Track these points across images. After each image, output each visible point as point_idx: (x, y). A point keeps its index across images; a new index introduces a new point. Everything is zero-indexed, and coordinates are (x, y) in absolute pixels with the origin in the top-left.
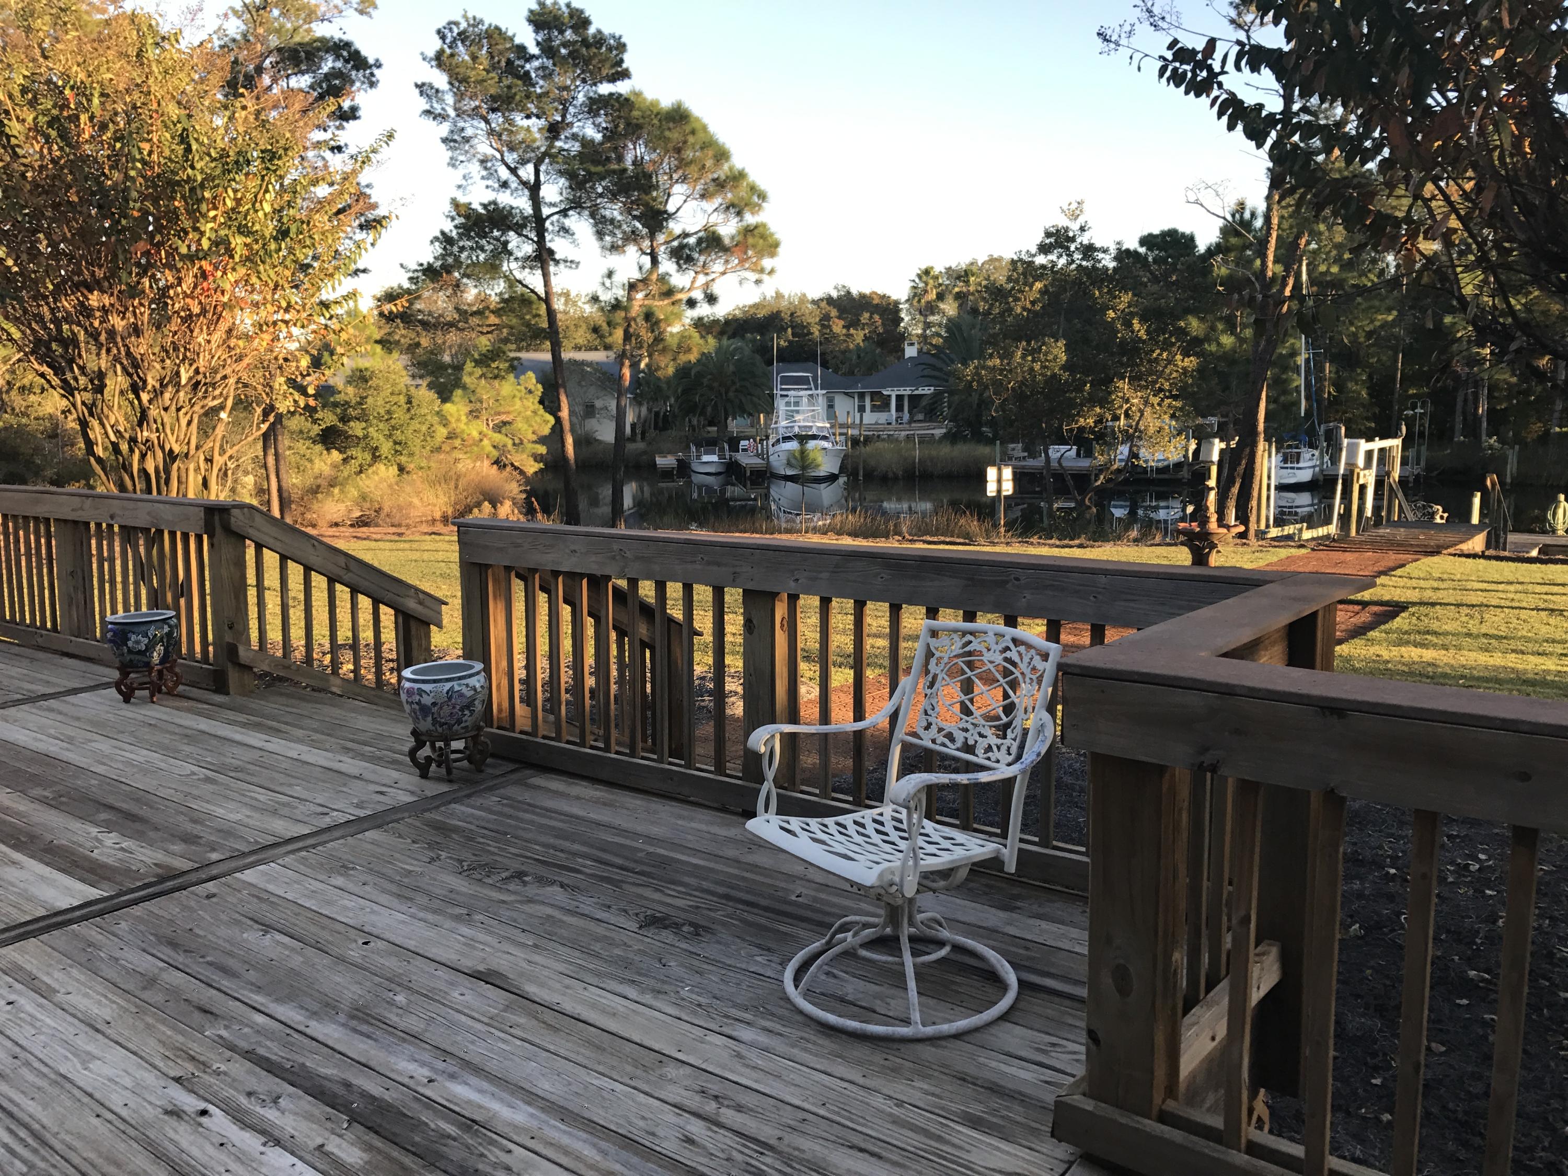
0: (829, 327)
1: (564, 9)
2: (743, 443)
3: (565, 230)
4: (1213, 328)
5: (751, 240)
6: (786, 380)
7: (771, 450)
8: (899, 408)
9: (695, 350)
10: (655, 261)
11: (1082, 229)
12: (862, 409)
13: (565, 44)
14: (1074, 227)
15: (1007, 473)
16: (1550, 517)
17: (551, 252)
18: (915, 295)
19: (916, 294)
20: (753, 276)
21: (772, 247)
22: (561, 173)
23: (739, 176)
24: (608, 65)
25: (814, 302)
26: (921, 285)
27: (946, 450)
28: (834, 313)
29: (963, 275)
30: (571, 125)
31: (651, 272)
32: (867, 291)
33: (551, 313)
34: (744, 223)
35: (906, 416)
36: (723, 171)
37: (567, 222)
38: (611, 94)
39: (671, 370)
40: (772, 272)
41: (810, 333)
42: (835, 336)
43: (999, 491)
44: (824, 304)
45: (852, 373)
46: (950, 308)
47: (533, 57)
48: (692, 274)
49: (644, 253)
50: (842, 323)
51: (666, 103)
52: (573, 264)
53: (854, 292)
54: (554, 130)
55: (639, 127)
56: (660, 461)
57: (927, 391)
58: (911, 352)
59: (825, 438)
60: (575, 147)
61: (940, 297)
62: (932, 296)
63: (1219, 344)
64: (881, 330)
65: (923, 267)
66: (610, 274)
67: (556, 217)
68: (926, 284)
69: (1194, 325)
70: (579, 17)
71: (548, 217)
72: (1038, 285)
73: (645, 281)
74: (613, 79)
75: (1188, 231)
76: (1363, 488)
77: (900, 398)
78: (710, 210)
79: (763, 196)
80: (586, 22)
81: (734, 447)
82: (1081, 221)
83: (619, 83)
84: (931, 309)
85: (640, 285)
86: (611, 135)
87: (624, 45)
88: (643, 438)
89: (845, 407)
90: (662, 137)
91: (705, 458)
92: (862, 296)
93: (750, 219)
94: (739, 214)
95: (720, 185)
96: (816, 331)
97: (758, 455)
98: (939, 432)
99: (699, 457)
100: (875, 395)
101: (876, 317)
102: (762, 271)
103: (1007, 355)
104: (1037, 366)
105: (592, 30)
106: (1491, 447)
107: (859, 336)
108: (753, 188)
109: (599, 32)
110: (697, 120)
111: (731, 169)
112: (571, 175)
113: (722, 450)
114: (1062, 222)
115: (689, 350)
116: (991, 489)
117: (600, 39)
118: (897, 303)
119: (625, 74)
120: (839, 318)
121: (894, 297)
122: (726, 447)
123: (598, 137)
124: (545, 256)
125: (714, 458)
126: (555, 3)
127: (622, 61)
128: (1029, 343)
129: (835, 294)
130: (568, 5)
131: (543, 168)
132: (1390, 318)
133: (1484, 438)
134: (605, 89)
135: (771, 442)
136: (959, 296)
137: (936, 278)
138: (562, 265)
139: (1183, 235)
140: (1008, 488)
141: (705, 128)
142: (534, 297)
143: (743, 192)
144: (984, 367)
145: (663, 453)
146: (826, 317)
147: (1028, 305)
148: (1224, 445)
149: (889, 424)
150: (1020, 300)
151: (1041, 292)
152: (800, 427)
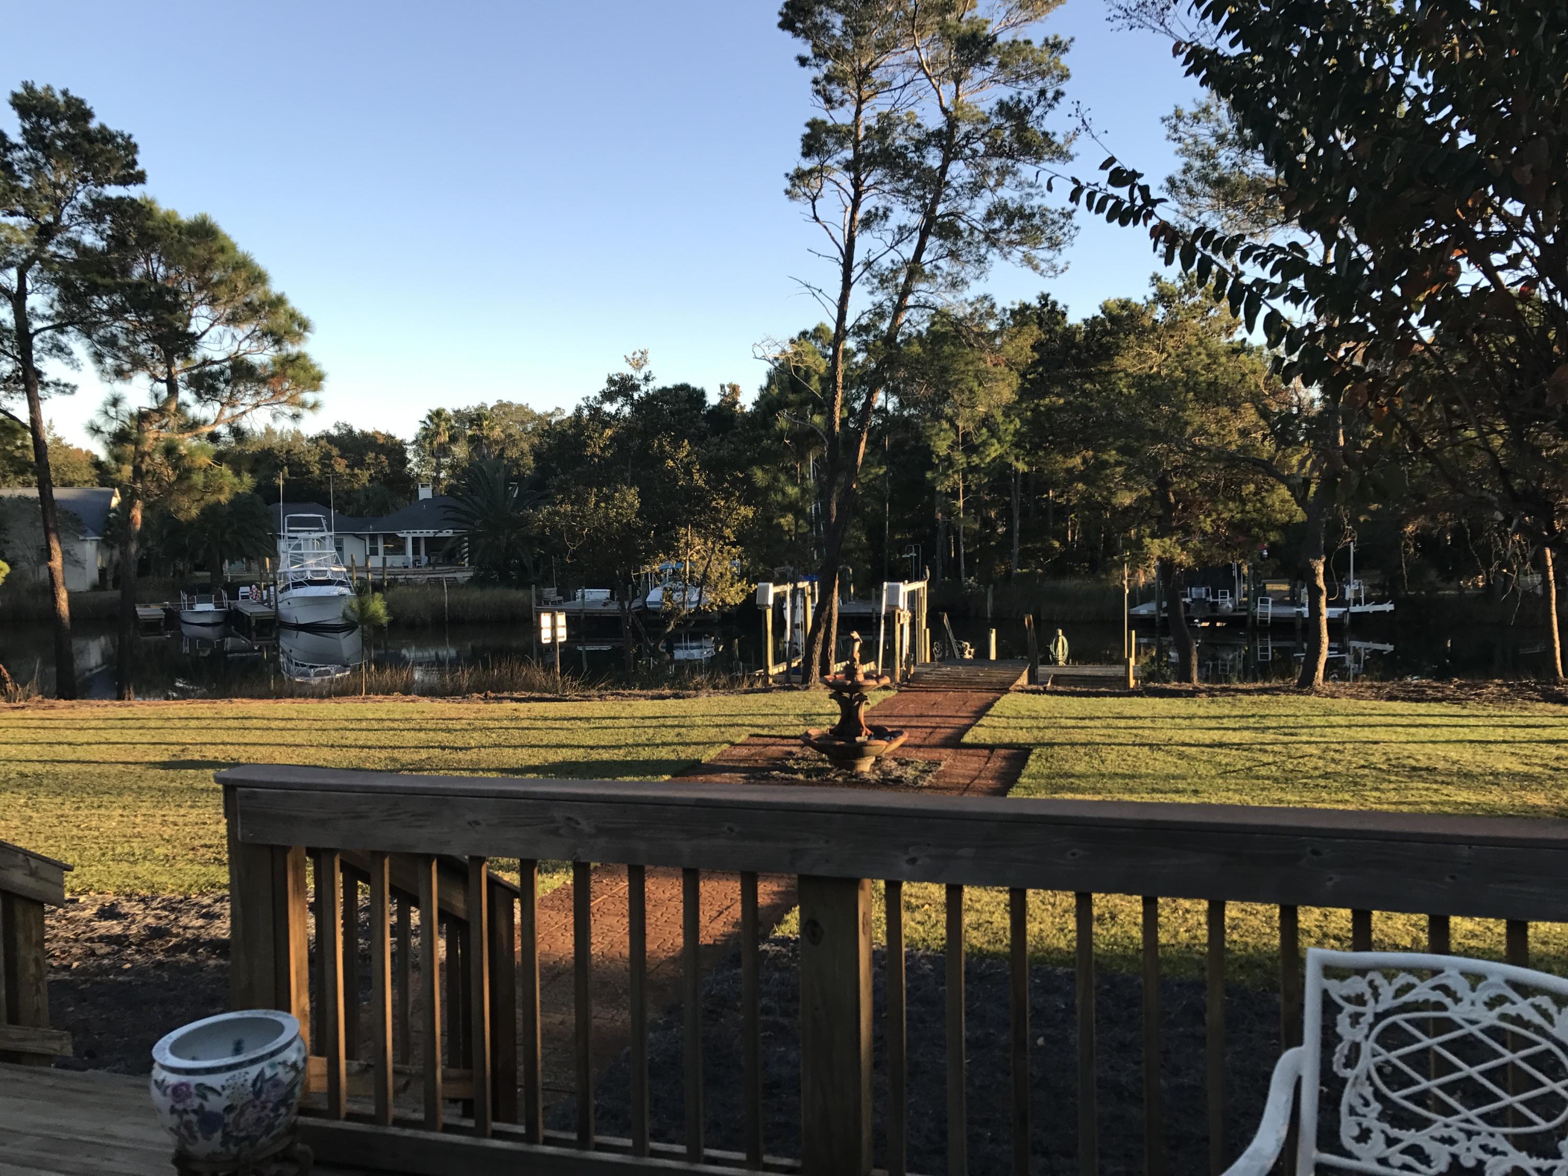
0: (331, 466)
1: (59, 96)
2: (242, 589)
3: (60, 349)
4: (776, 479)
5: (290, 372)
6: (293, 522)
7: (280, 597)
8: (416, 551)
9: (227, 489)
10: (173, 389)
11: (647, 379)
12: (374, 552)
13: (61, 136)
14: (640, 375)
15: (561, 619)
16: (1052, 649)
17: (39, 374)
18: (425, 438)
19: (427, 436)
20: (289, 410)
21: (315, 380)
22: (57, 282)
23: (280, 301)
24: (118, 166)
25: (310, 440)
26: (432, 427)
27: (476, 595)
28: (335, 452)
29: (477, 418)
30: (67, 228)
31: (167, 401)
32: (369, 430)
33: (39, 444)
34: (284, 353)
35: (425, 559)
36: (255, 296)
37: (64, 339)
38: (121, 199)
39: (195, 512)
40: (315, 406)
41: (309, 472)
42: (338, 476)
43: (554, 638)
44: (323, 443)
45: (358, 514)
46: (460, 451)
47: (15, 146)
48: (217, 406)
49: (157, 380)
50: (344, 462)
51: (186, 214)
52: (68, 388)
53: (357, 430)
54: (45, 233)
55: (157, 239)
56: (141, 611)
57: (448, 533)
58: (425, 493)
59: (341, 583)
60: (69, 254)
61: (453, 439)
62: (444, 438)
63: (784, 494)
64: (388, 470)
65: (434, 409)
66: (115, 402)
67: (48, 333)
68: (438, 426)
69: (760, 476)
70: (79, 108)
71: (38, 332)
72: (609, 432)
73: (161, 411)
74: (124, 181)
75: (699, 387)
76: (902, 626)
77: (416, 541)
78: (240, 337)
79: (305, 325)
80: (88, 115)
81: (234, 595)
82: (645, 370)
83: (131, 187)
84: (444, 450)
85: (156, 416)
86: (118, 241)
87: (135, 146)
88: (115, 586)
89: (355, 549)
90: (183, 252)
91: (199, 607)
92: (364, 435)
93: (291, 349)
94: (278, 342)
95: (253, 310)
96: (316, 470)
97: (262, 602)
98: (463, 576)
99: (191, 606)
100: (387, 538)
101: (383, 458)
102: (303, 405)
103: (581, 501)
104: (612, 514)
105: (94, 125)
106: (970, 586)
107: (364, 476)
108: (292, 316)
109: (103, 128)
110: (226, 237)
111: (266, 293)
112: (65, 285)
113: (219, 597)
114: (628, 370)
115: (220, 490)
116: (546, 636)
117: (105, 136)
118: (402, 443)
119: (140, 178)
120: (341, 457)
121: (399, 438)
122: (225, 595)
123: (101, 244)
124: (32, 377)
125: (210, 607)
126: (49, 88)
127: (135, 162)
128: (600, 491)
129: (334, 432)
130: (65, 93)
131: (29, 275)
132: (881, 472)
133: (963, 579)
134: (113, 191)
135: (280, 587)
136: (472, 440)
137: (448, 420)
138: (52, 390)
139: (694, 389)
140: (562, 634)
141: (234, 247)
142: (17, 426)
143: (282, 319)
144: (557, 513)
145: (146, 603)
146: (327, 456)
147: (598, 451)
148: (778, 589)
149: (406, 567)
150: (590, 446)
151: (611, 439)
152: (312, 572)
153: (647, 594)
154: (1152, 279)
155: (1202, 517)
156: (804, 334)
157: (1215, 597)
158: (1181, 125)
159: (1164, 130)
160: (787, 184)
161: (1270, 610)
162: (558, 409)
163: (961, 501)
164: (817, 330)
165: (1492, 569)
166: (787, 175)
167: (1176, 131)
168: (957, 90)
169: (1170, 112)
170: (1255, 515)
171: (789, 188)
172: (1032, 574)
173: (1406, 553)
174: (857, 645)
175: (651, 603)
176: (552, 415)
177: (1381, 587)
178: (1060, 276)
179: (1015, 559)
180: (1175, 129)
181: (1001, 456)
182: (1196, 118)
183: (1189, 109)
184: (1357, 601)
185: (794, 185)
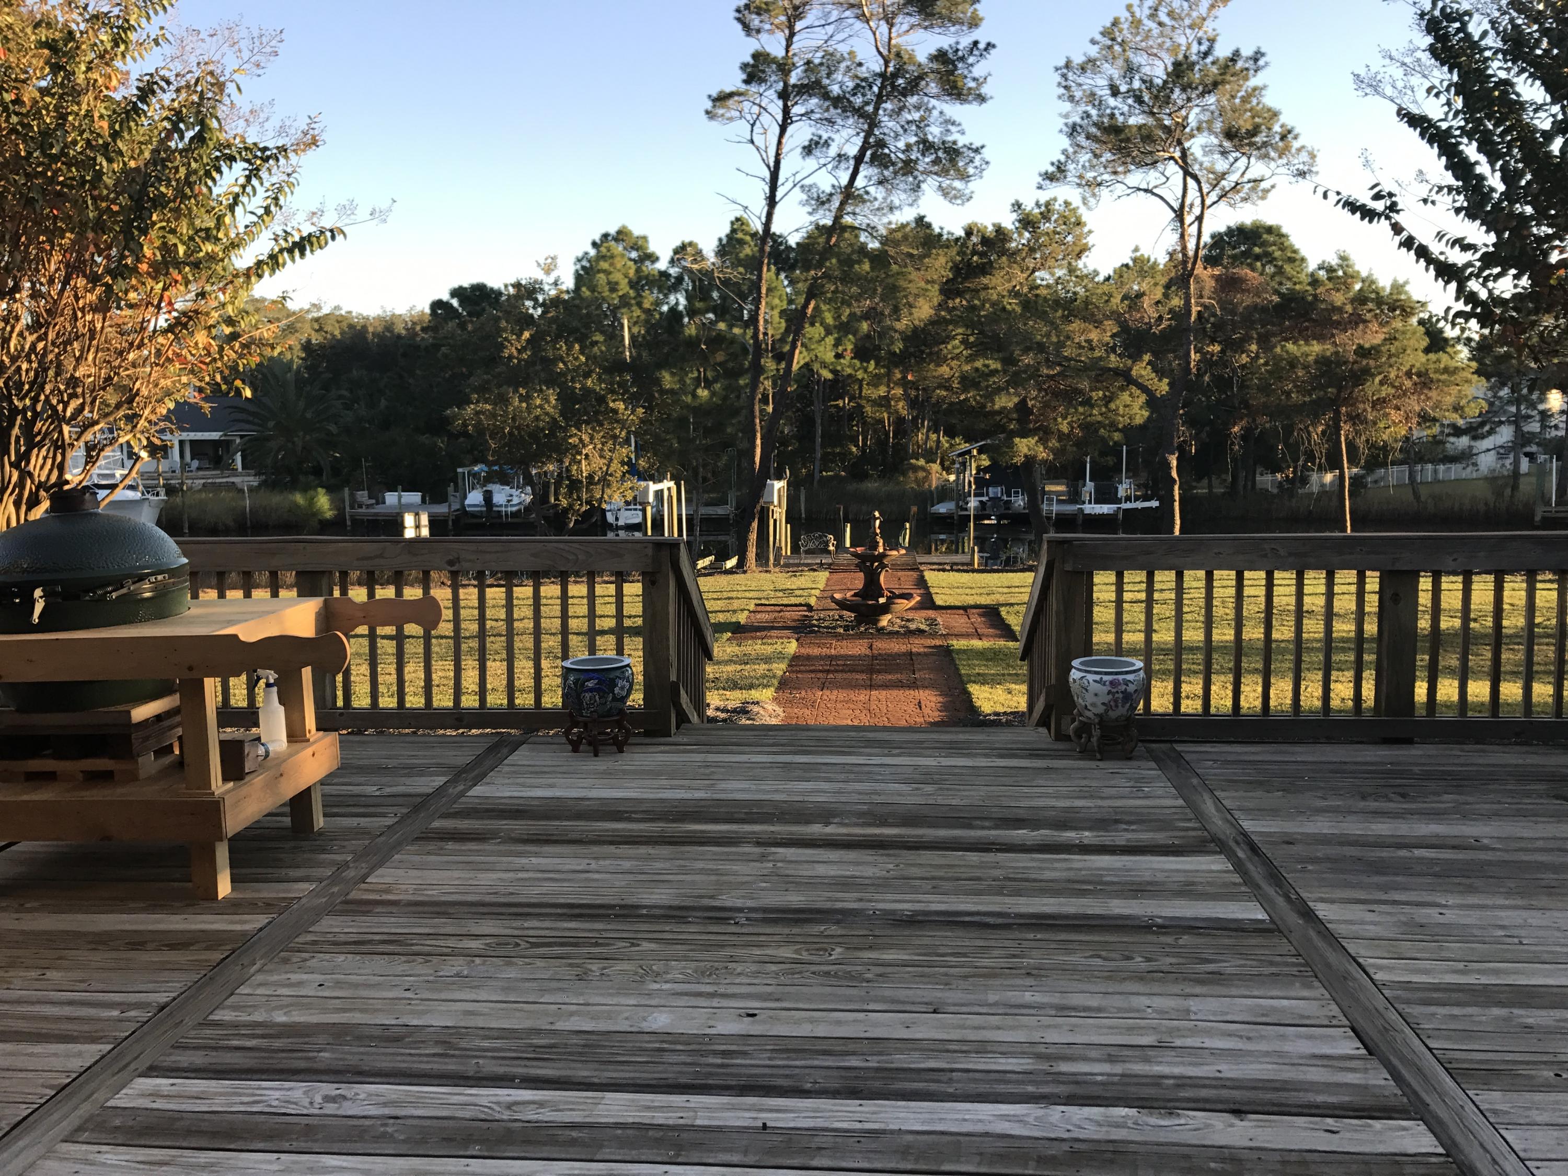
8: (182, 455)
14: (549, 280)
15: (425, 519)
27: (276, 500)
35: (195, 463)
72: (526, 335)
77: (182, 444)
104: (536, 413)
114: (539, 275)
128: (523, 390)
139: (492, 289)
140: (425, 534)
144: (481, 412)
147: (515, 353)
148: (659, 486)
149: (174, 472)
150: (506, 347)
151: (528, 341)
152: (99, 475)
153: (465, 497)
154: (1013, 205)
155: (1060, 420)
156: (605, 236)
157: (1009, 495)
158: (1070, 74)
159: (1057, 78)
160: (709, 105)
161: (1055, 508)
162: (314, 305)
163: (771, 406)
164: (619, 232)
165: (1301, 463)
166: (710, 96)
167: (1066, 80)
168: (890, 33)
169: (1062, 63)
170: (1099, 418)
171: (710, 109)
172: (837, 476)
173: (1232, 450)
174: (878, 522)
175: (469, 506)
176: (308, 311)
177: (1146, 486)
178: (967, 204)
179: (817, 463)
180: (1064, 76)
181: (807, 365)
182: (1083, 69)
183: (1078, 59)
184: (1128, 499)
185: (714, 106)
